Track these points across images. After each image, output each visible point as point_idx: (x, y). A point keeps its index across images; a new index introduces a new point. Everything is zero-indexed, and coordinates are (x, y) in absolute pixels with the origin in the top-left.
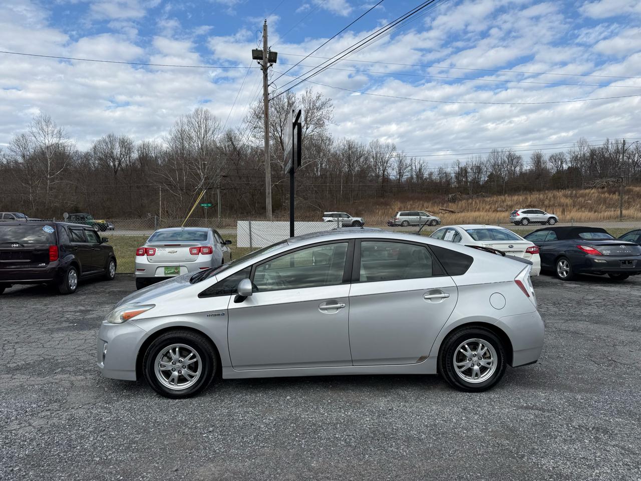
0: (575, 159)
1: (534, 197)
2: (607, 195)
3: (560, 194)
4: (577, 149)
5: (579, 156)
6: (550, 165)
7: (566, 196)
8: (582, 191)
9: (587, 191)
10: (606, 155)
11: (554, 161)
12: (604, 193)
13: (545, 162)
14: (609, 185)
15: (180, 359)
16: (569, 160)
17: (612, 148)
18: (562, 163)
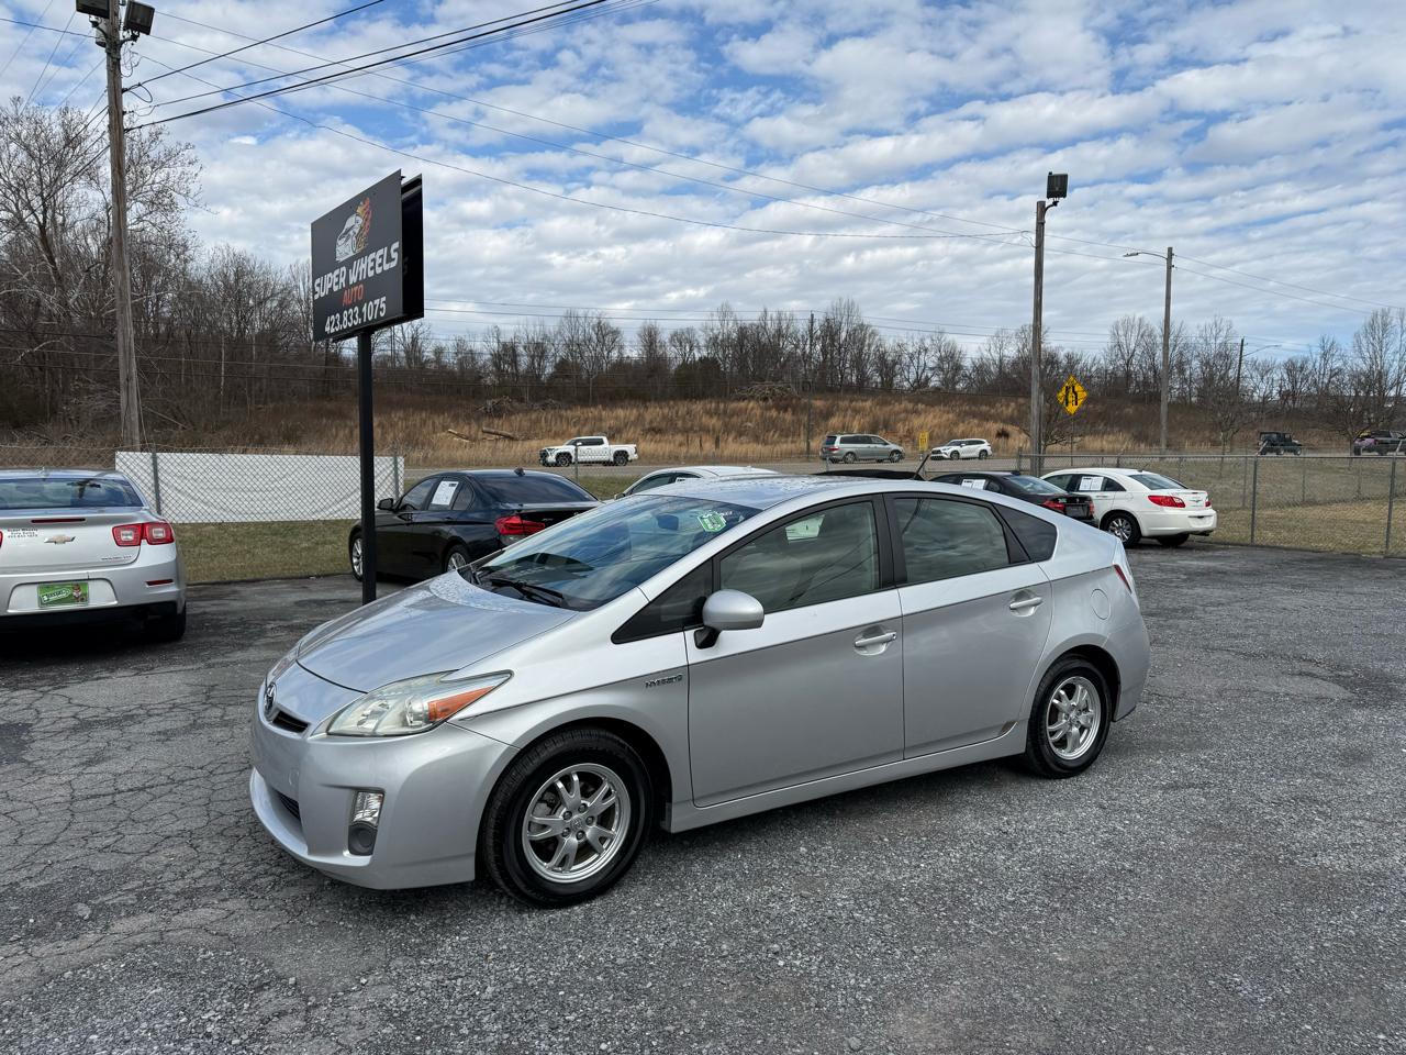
0: (713, 342)
1: (654, 413)
2: (774, 413)
3: (698, 407)
4: (718, 324)
5: (720, 337)
6: (672, 352)
7: (709, 413)
8: (734, 405)
9: (742, 404)
10: (764, 340)
11: (678, 344)
12: (768, 409)
13: (663, 346)
14: (774, 394)
15: (583, 802)
16: (702, 343)
17: (771, 327)
18: (691, 350)
